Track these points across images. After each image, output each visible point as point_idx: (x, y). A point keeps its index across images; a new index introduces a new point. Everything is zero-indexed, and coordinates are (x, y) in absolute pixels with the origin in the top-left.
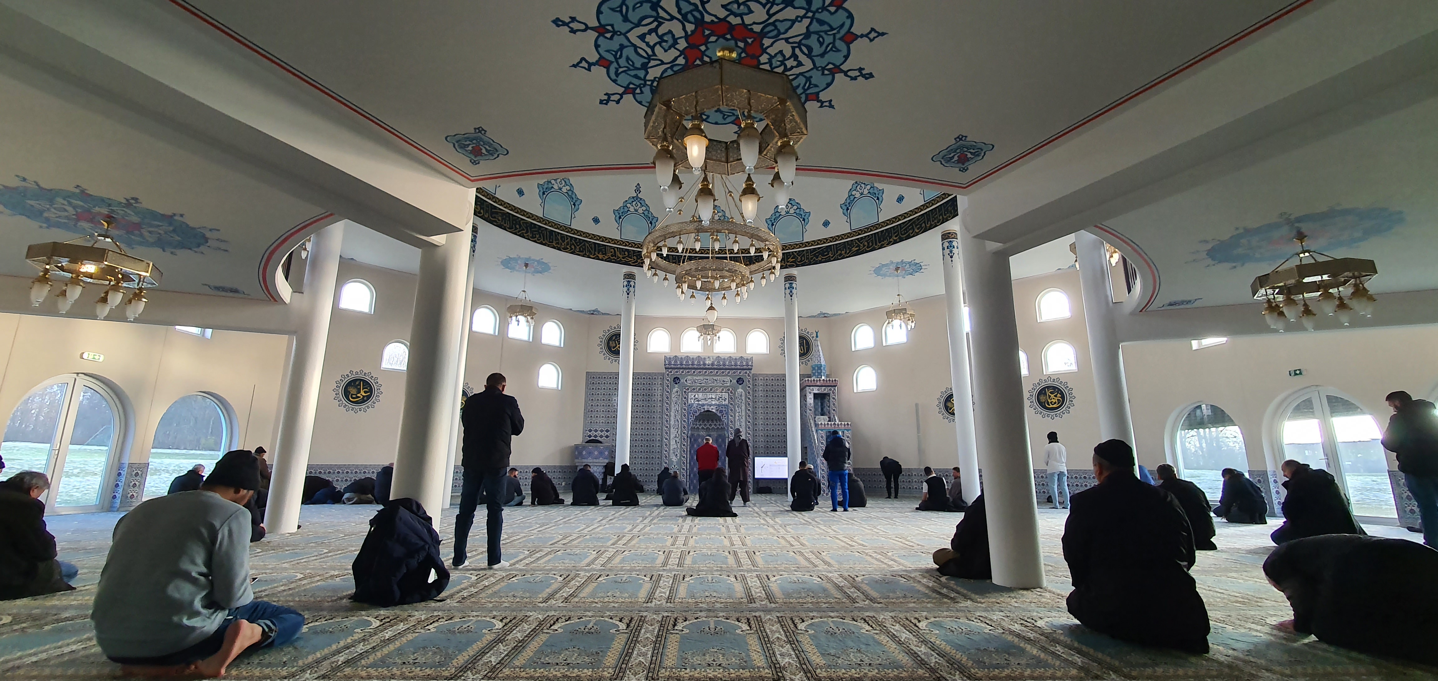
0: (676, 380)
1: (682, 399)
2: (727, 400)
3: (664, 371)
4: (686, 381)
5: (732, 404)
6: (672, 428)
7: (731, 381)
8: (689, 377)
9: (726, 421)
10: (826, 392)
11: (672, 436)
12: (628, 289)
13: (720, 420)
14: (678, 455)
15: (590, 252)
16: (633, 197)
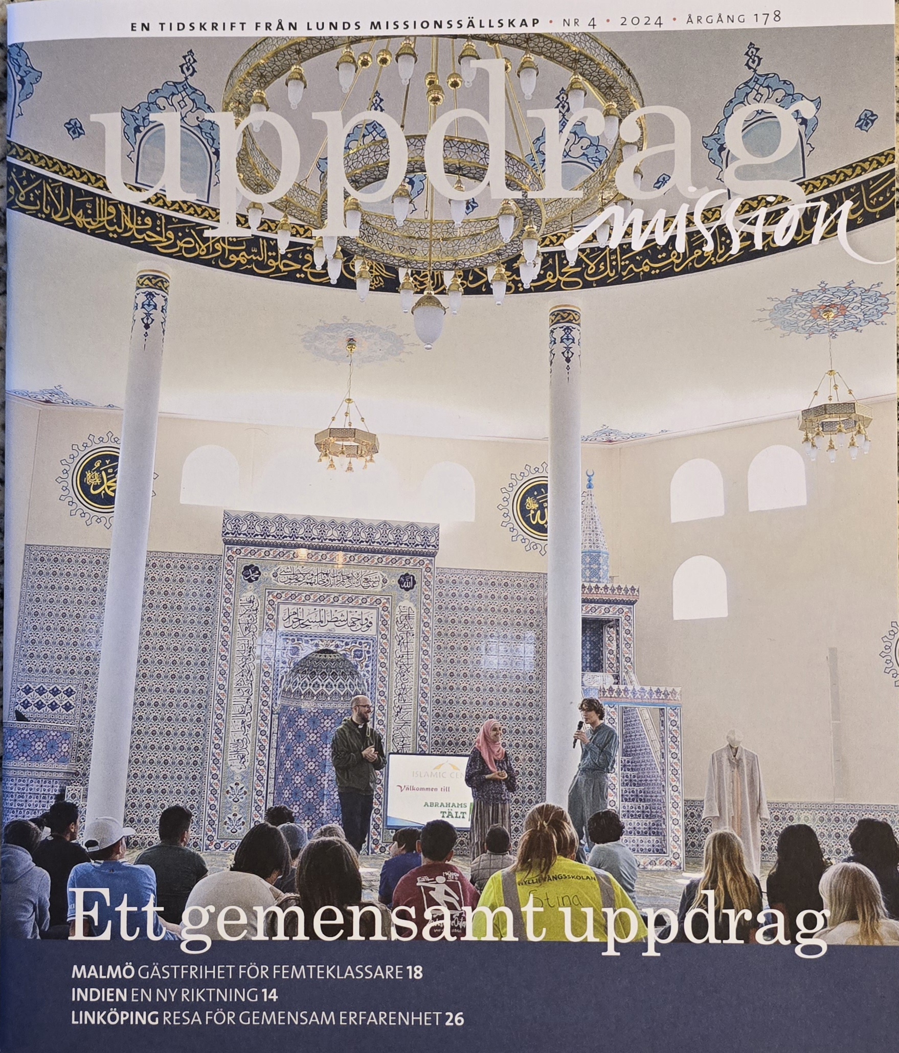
0: (251, 572)
1: (262, 619)
2: (374, 627)
3: (219, 548)
4: (275, 575)
5: (384, 637)
6: (235, 691)
7: (385, 581)
8: (283, 567)
9: (369, 676)
10: (608, 616)
11: (236, 709)
12: (148, 315)
13: (354, 673)
14: (248, 757)
15: (53, 205)
16: (175, 84)
